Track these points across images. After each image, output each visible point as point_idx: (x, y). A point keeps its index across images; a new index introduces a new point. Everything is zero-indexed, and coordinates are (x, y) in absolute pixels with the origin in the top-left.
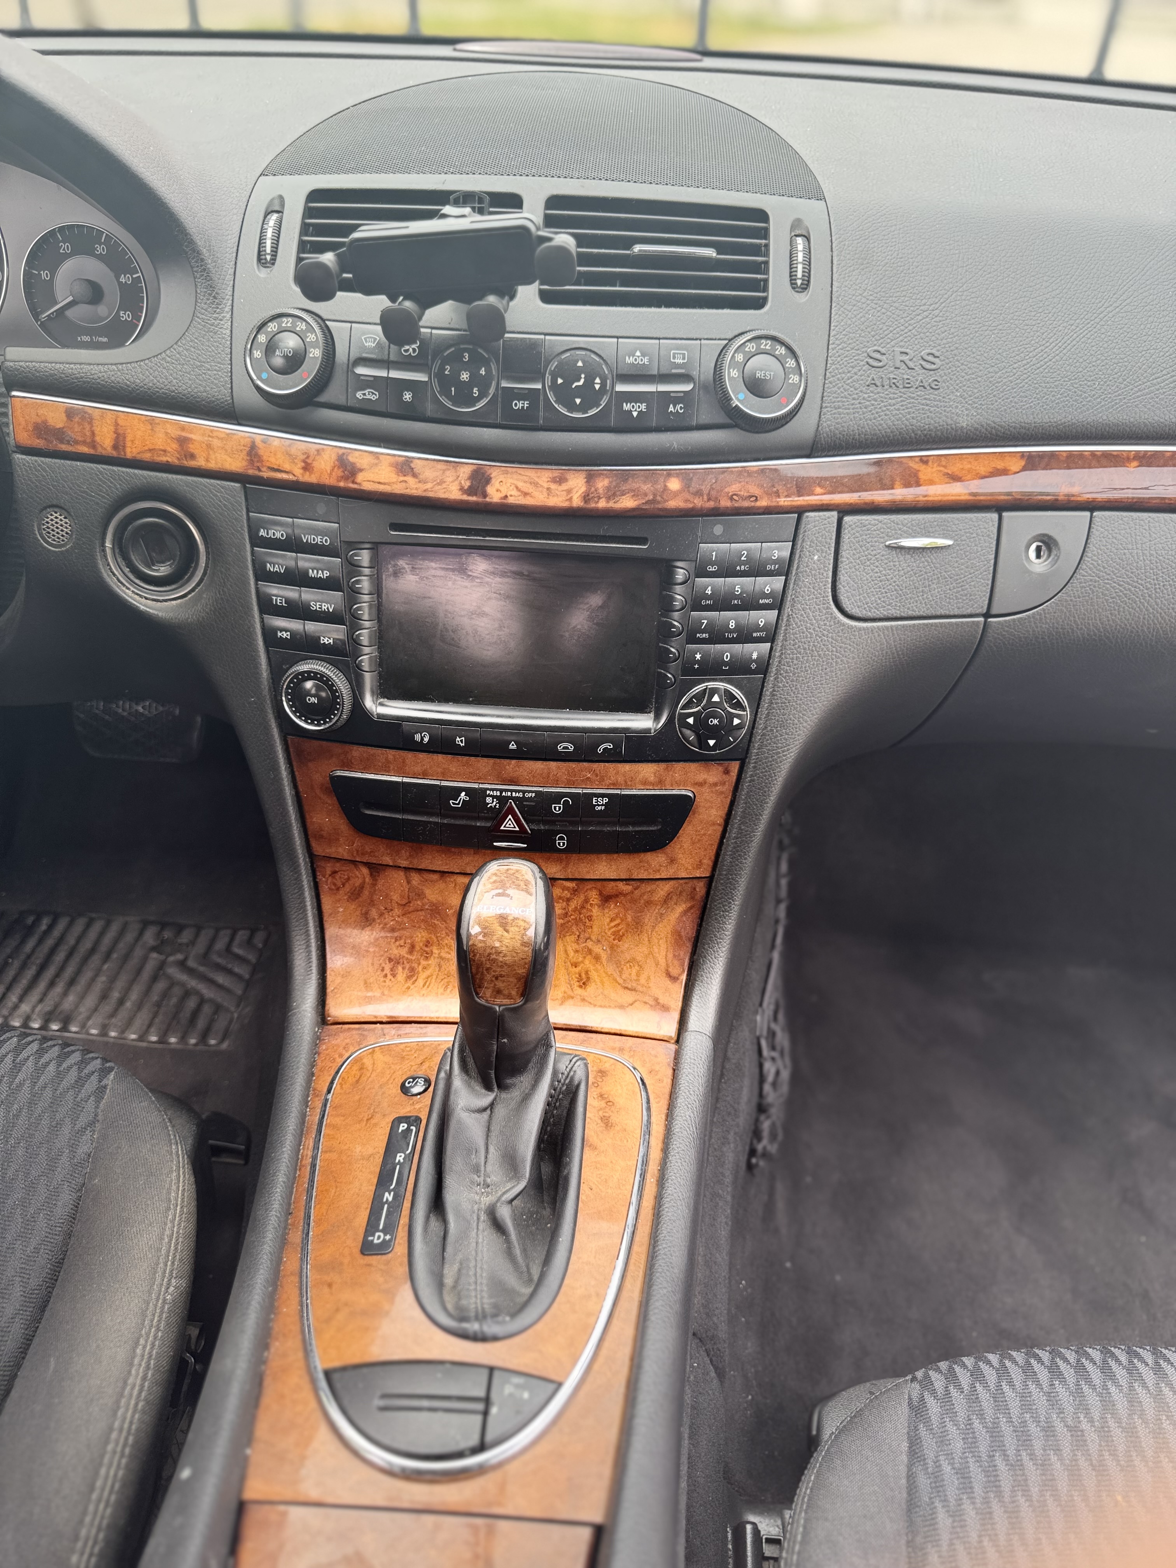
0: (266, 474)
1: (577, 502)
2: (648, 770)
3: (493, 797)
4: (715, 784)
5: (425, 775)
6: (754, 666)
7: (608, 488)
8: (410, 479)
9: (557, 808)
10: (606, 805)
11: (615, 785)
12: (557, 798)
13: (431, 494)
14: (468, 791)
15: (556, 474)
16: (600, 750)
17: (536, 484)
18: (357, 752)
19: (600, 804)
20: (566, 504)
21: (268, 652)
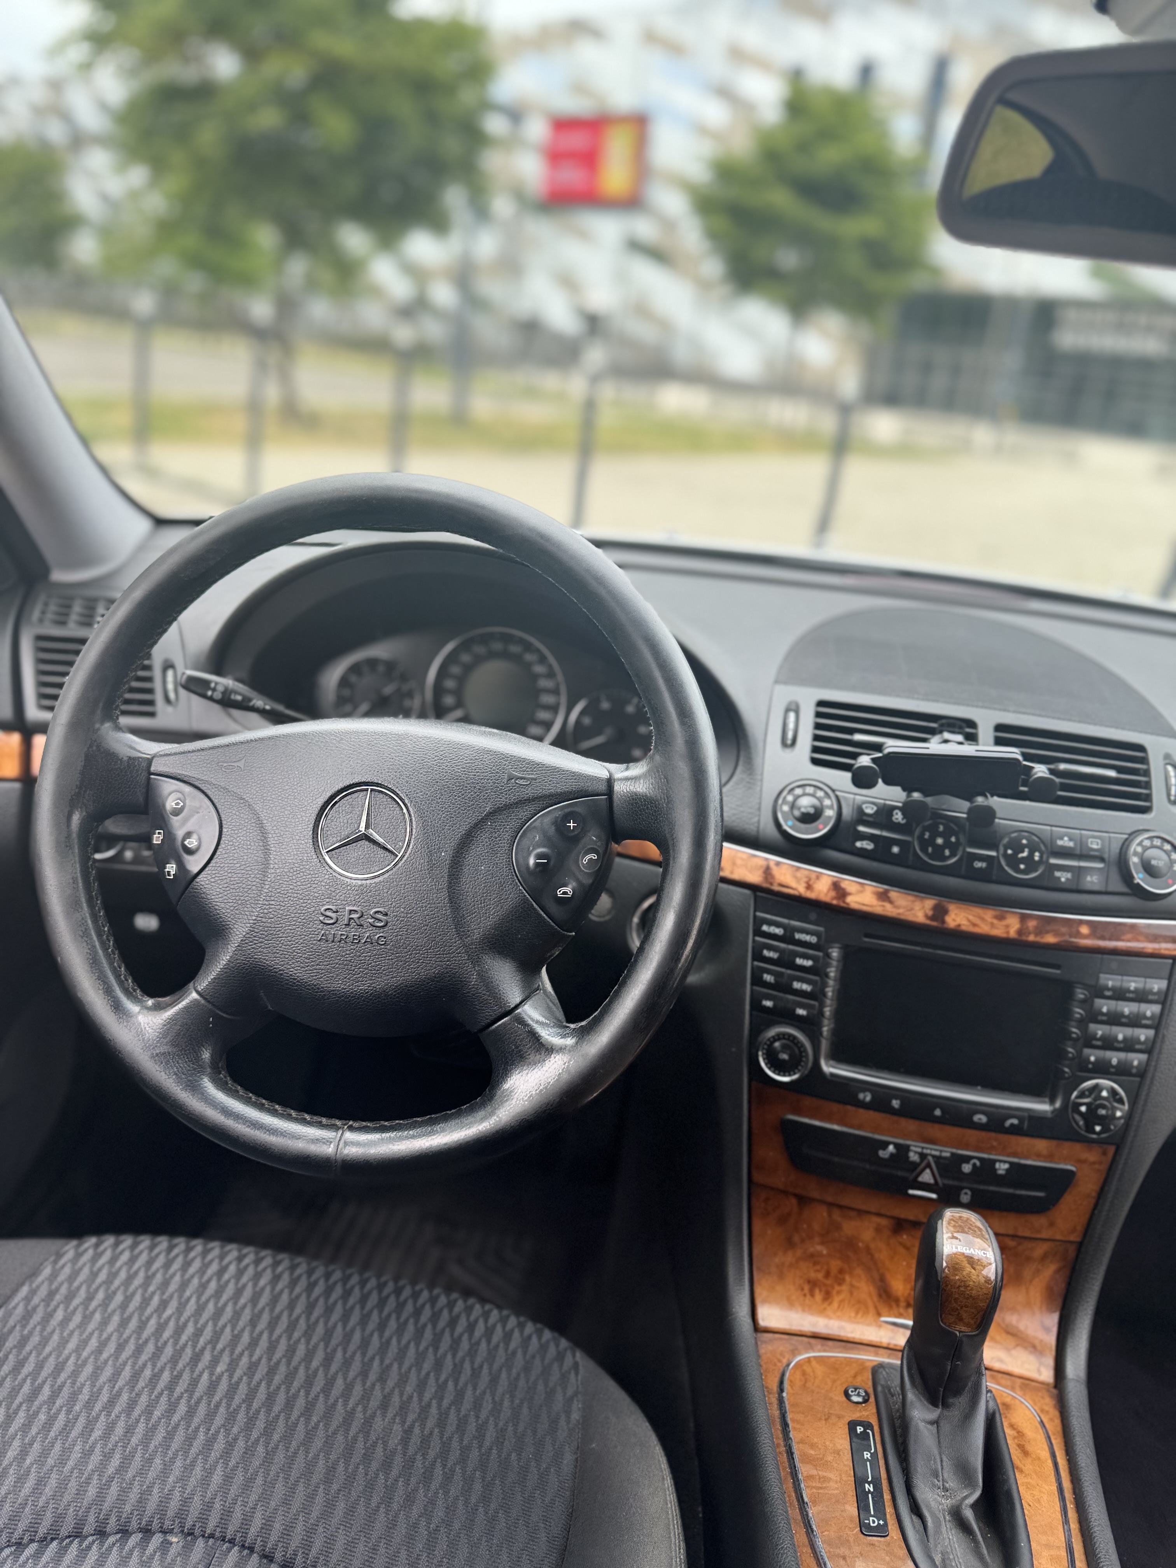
0: (776, 888)
1: (1012, 933)
2: (1042, 1145)
3: (916, 1152)
4: (1094, 1163)
5: (859, 1127)
6: (1134, 1071)
7: (1036, 928)
8: (888, 906)
9: (967, 1168)
10: (1007, 1170)
11: (1014, 1155)
12: (967, 1159)
13: (902, 917)
14: (896, 1145)
15: (998, 913)
16: (1008, 1123)
17: (983, 919)
18: (808, 1101)
19: (1002, 1168)
20: (1004, 935)
21: (751, 1015)
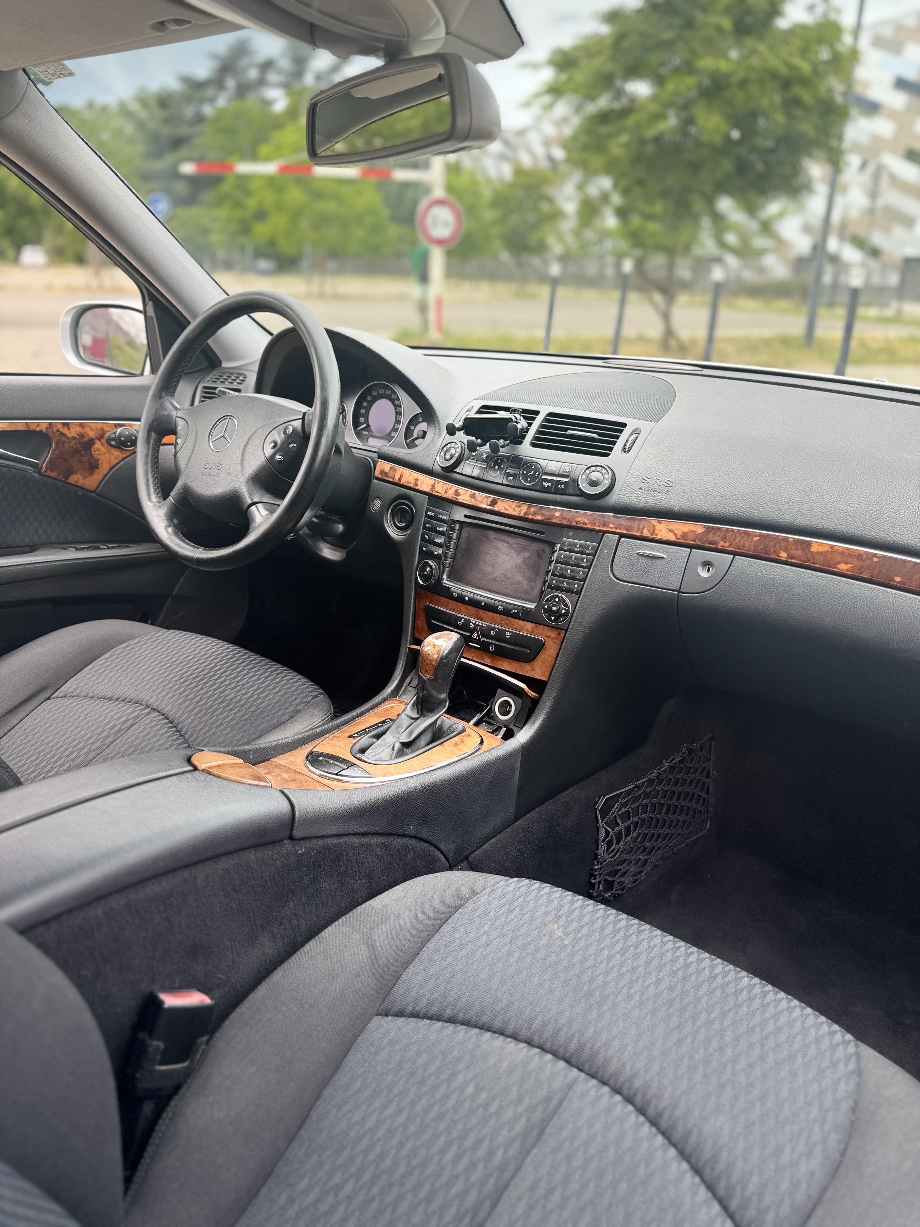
0: (434, 493)
1: (522, 514)
2: (529, 626)
3: (473, 623)
4: (554, 638)
5: (453, 610)
6: (575, 590)
7: (534, 511)
8: (473, 500)
9: (493, 633)
10: (510, 636)
11: (516, 629)
12: (493, 629)
13: (477, 505)
14: (465, 619)
15: (518, 504)
16: (512, 612)
17: (511, 507)
18: (435, 597)
19: (508, 635)
20: (518, 515)
21: (419, 555)
